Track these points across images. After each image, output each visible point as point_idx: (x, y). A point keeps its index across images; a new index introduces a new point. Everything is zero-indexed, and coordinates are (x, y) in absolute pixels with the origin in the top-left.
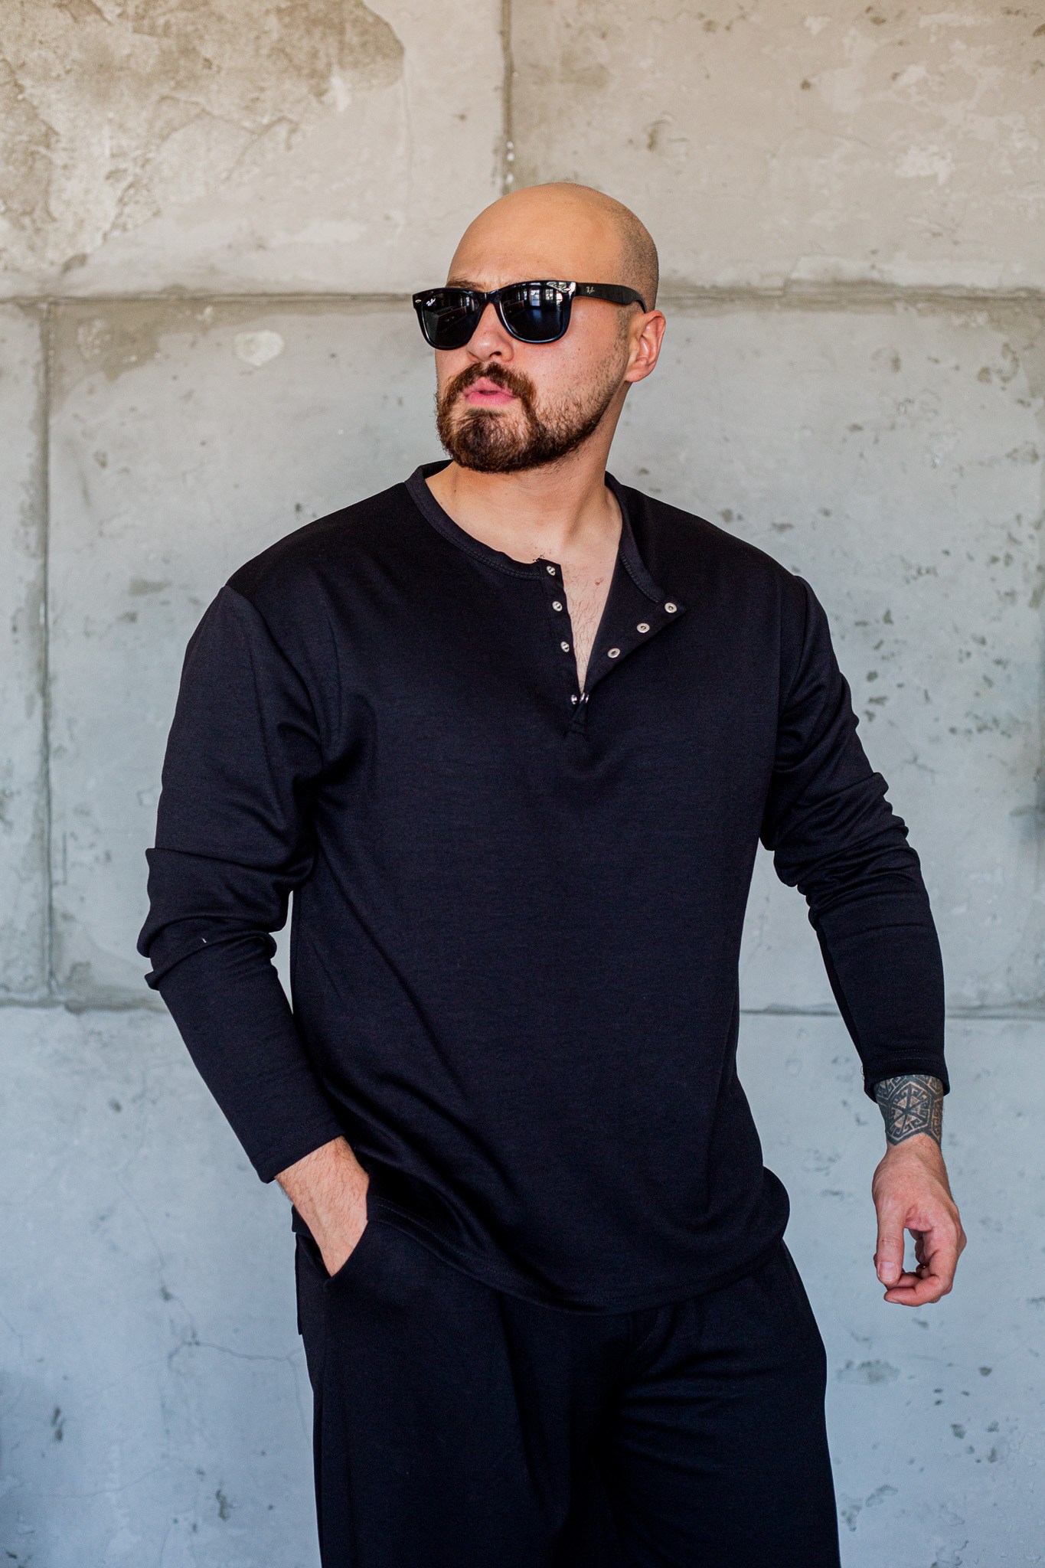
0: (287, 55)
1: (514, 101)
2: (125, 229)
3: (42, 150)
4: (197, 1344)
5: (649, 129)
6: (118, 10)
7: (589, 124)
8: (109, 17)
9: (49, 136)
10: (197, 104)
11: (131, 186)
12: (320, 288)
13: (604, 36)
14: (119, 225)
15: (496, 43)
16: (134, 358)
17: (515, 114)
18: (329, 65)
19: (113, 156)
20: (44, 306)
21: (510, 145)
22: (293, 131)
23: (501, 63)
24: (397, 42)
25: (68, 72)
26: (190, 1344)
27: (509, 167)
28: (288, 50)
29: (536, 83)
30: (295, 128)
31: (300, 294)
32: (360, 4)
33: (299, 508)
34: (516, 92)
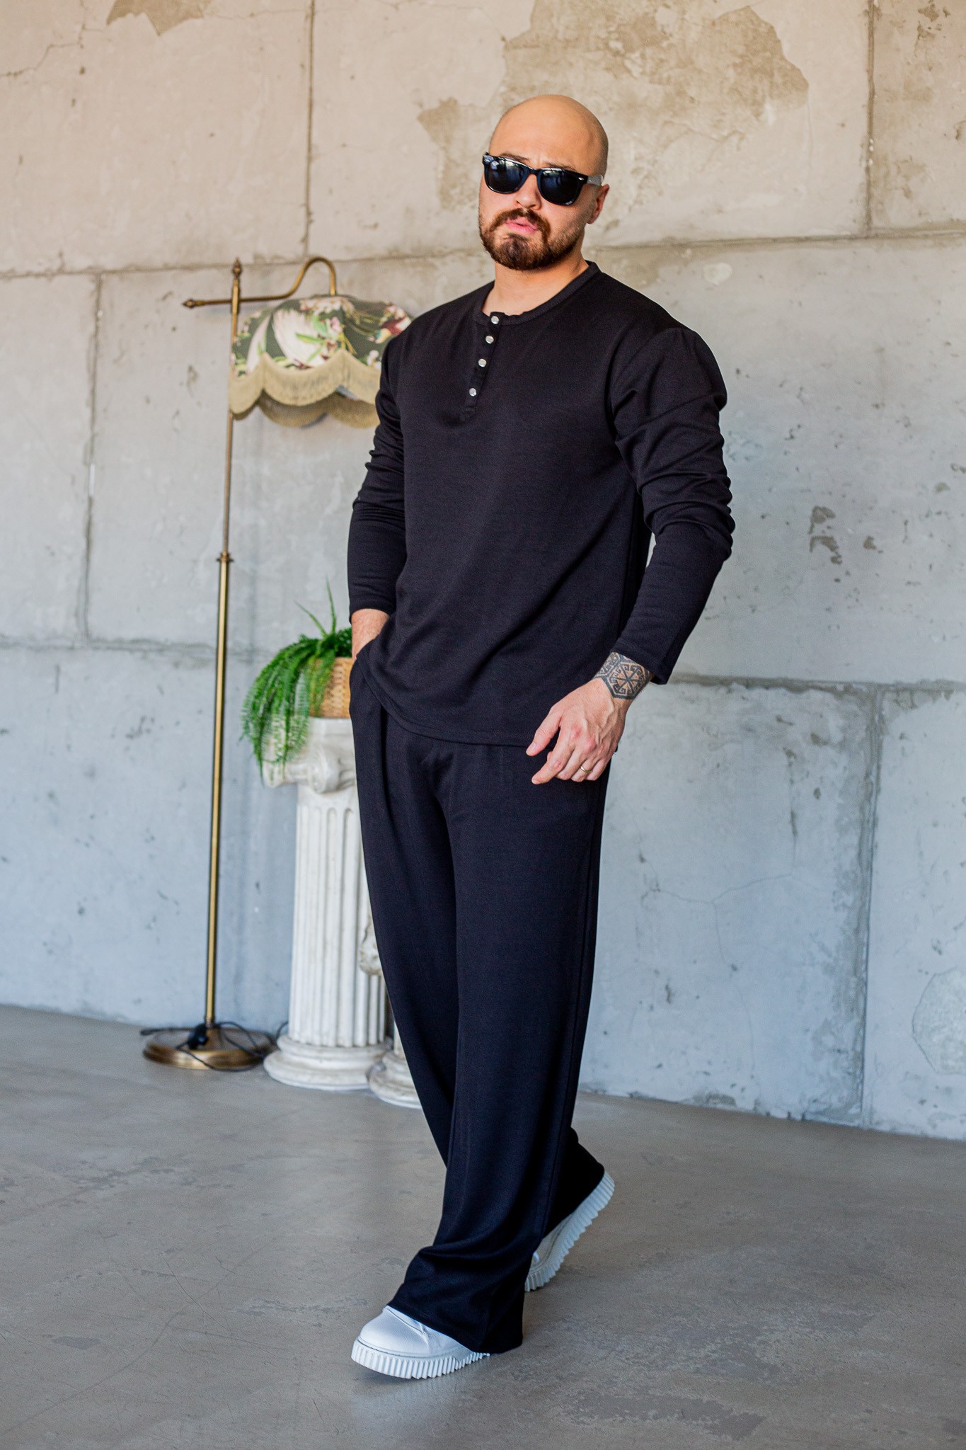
0: (738, 92)
1: (875, 112)
2: (641, 203)
4: (659, 890)
5: (957, 127)
6: (640, 70)
7: (920, 125)
8: (635, 74)
10: (685, 125)
11: (646, 177)
12: (754, 235)
13: (930, 69)
14: (638, 201)
15: (865, 77)
16: (644, 282)
17: (875, 121)
18: (764, 97)
19: (635, 159)
20: (593, 252)
21: (872, 141)
22: (741, 139)
23: (866, 90)
24: (804, 80)
25: (611, 109)
26: (654, 891)
27: (870, 154)
28: (740, 89)
29: (888, 101)
30: (742, 137)
31: (743, 239)
32: (783, 58)
33: (738, 371)
34: (876, 108)
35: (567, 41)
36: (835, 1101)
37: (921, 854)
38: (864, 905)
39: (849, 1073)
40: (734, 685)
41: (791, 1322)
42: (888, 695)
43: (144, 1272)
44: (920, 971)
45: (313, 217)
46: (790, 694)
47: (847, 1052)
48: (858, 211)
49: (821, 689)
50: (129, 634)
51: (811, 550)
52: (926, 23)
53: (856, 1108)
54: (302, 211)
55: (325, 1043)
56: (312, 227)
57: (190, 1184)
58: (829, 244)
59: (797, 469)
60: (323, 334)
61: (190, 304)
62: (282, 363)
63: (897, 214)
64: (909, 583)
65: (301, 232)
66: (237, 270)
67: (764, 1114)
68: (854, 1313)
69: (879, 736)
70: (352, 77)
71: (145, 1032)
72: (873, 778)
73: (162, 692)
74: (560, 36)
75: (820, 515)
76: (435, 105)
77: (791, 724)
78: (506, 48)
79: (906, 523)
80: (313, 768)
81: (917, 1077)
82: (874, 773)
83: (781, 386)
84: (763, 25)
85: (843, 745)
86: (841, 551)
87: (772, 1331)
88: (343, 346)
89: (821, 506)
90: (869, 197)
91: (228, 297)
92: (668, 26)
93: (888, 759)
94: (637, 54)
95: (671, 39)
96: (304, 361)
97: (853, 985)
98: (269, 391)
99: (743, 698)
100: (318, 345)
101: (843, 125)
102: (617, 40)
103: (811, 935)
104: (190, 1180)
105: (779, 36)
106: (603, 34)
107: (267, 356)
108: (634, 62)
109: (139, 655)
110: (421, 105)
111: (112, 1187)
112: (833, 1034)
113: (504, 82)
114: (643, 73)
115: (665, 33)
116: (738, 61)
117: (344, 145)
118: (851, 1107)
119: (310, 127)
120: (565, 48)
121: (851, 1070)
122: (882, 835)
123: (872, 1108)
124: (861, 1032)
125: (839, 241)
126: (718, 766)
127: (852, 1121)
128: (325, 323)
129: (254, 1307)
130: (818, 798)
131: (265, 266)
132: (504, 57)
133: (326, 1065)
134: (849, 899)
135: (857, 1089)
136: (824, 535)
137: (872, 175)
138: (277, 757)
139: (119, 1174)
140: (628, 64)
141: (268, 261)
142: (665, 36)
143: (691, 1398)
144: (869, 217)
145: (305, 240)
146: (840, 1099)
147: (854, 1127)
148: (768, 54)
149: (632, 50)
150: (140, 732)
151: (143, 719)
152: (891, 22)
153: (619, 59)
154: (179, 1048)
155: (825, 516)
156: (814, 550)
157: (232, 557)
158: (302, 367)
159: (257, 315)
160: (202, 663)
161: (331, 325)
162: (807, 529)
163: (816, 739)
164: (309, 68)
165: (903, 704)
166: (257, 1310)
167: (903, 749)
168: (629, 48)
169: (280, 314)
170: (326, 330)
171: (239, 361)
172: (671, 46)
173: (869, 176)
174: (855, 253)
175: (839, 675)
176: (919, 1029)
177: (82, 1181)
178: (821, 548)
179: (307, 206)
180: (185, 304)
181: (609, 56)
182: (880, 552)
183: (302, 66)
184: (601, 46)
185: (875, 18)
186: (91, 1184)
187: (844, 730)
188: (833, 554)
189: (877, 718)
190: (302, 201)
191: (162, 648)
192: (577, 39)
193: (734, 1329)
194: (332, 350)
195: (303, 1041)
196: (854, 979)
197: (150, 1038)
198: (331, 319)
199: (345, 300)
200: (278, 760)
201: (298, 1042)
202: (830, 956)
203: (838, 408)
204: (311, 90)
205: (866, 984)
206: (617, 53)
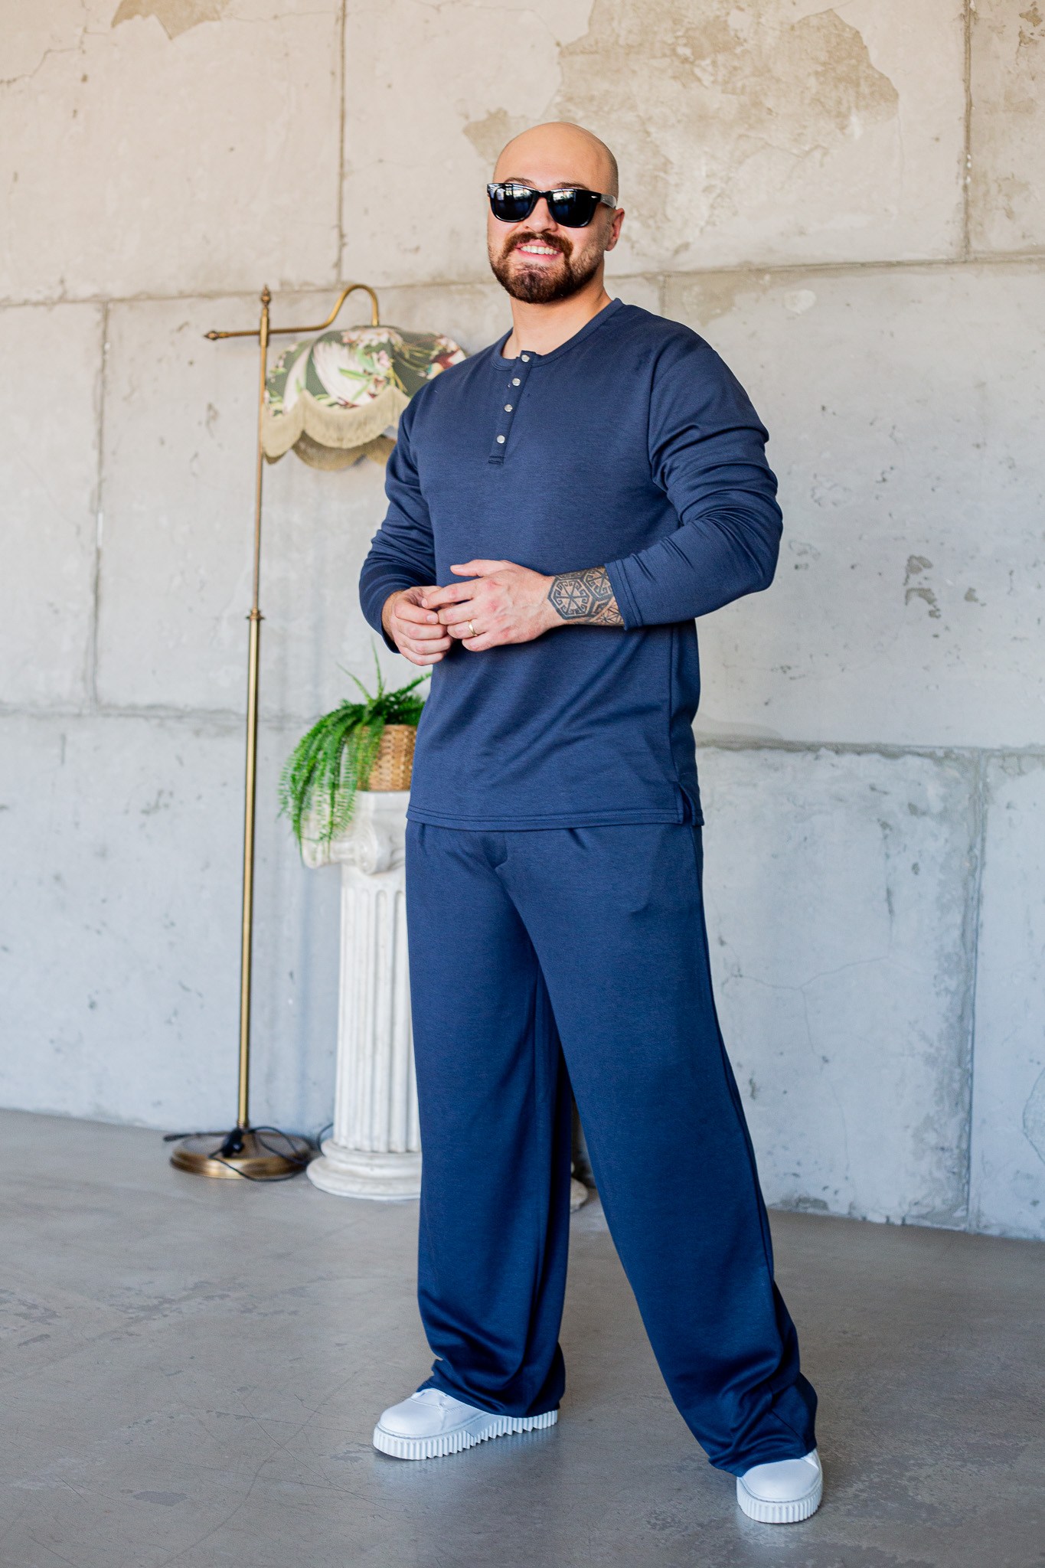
0: (821, 102)
1: (972, 127)
2: (714, 224)
3: (662, 174)
4: (741, 976)
6: (712, 78)
7: (1022, 139)
8: (706, 83)
9: (666, 166)
10: (762, 139)
11: (719, 196)
12: (841, 260)
13: (1033, 79)
14: (710, 222)
15: (961, 87)
16: (718, 311)
17: (973, 135)
18: (849, 108)
19: (708, 176)
20: (661, 278)
21: (969, 157)
22: (825, 154)
23: (964, 101)
24: (894, 90)
25: (679, 122)
26: (736, 976)
27: (967, 170)
28: (822, 100)
29: (987, 113)
30: (826, 153)
31: (827, 264)
32: (870, 66)
33: (823, 408)
34: (973, 119)
35: (629, 46)
36: (938, 1203)
37: (1031, 934)
38: (968, 989)
39: (954, 1173)
40: (823, 751)
41: (938, 1454)
42: (993, 761)
43: (219, 1414)
44: (1031, 1061)
45: (346, 240)
46: (883, 760)
47: (952, 1150)
48: (955, 233)
49: (919, 755)
50: (144, 699)
51: (906, 604)
52: (1028, 28)
53: (963, 1210)
54: (335, 233)
55: (375, 1149)
56: (346, 250)
57: (250, 1311)
58: (923, 269)
59: (890, 515)
60: (370, 370)
61: (212, 335)
62: (325, 402)
63: (999, 236)
64: (1015, 638)
65: (333, 256)
66: (266, 298)
67: (860, 1219)
68: (1004, 1442)
69: (983, 805)
70: (389, 86)
71: (170, 1138)
72: (977, 852)
73: (181, 763)
74: (622, 42)
75: (916, 565)
76: (483, 117)
77: (886, 793)
78: (561, 53)
79: (1011, 573)
80: (362, 847)
81: (1029, 1177)
82: (979, 846)
83: (871, 424)
84: (848, 29)
85: (944, 816)
86: (939, 604)
87: (920, 1466)
88: (392, 382)
89: (917, 555)
90: (967, 217)
91: (255, 327)
92: (742, 30)
93: (993, 831)
94: (708, 61)
95: (745, 44)
96: (349, 400)
97: (957, 1077)
98: (311, 433)
99: (833, 765)
100: (364, 381)
101: (937, 139)
102: (685, 45)
103: (910, 1023)
104: (250, 1307)
105: (865, 43)
106: (670, 39)
107: (307, 394)
108: (704, 69)
109: (155, 722)
110: (467, 117)
111: (165, 1316)
112: (935, 1130)
113: (559, 91)
114: (714, 82)
115: (738, 38)
116: (820, 69)
117: (381, 161)
118: (956, 1210)
119: (342, 141)
120: (628, 54)
121: (956, 1170)
122: (987, 913)
123: (979, 1211)
124: (967, 1128)
125: (934, 266)
126: (806, 839)
127: (958, 1226)
128: (372, 358)
129: (349, 1452)
130: (916, 873)
131: (295, 293)
132: (559, 63)
133: (378, 1172)
134: (952, 983)
135: (963, 1190)
136: (920, 587)
137: (970, 194)
138: (321, 835)
139: (170, 1301)
140: (697, 71)
141: (297, 288)
142: (739, 41)
143: (849, 1544)
144: (967, 239)
145: (338, 265)
146: (944, 1202)
147: (959, 1232)
148: (853, 62)
149: (702, 57)
150: (157, 807)
151: (160, 793)
152: (989, 27)
153: (687, 66)
154: (212, 1157)
155: (922, 567)
156: (910, 603)
157: (263, 614)
158: (347, 405)
159: (293, 348)
160: (226, 731)
161: (379, 360)
162: (903, 581)
163: (913, 809)
164: (340, 75)
165: (1010, 771)
166: (353, 1455)
167: (1010, 819)
168: (699, 55)
169: (320, 347)
170: (373, 365)
171: (274, 399)
172: (746, 52)
173: (967, 195)
174: (952, 278)
175: (938, 739)
176: (1030, 1124)
177: (130, 1311)
178: (916, 600)
179: (340, 227)
180: (207, 336)
181: (677, 63)
182: (983, 605)
183: (333, 74)
184: (668, 52)
185: (972, 23)
186: (142, 1314)
187: (944, 799)
188: (931, 608)
189: (981, 786)
190: (335, 222)
191: (181, 715)
192: (641, 45)
193: (879, 1464)
194: (380, 388)
195: (351, 1146)
196: (958, 1071)
197: (177, 1144)
198: (378, 352)
199: (392, 331)
200: (321, 838)
201: (345, 1148)
202: (931, 1045)
203: (935, 448)
204: (343, 100)
205: (972, 1076)
206: (685, 60)
